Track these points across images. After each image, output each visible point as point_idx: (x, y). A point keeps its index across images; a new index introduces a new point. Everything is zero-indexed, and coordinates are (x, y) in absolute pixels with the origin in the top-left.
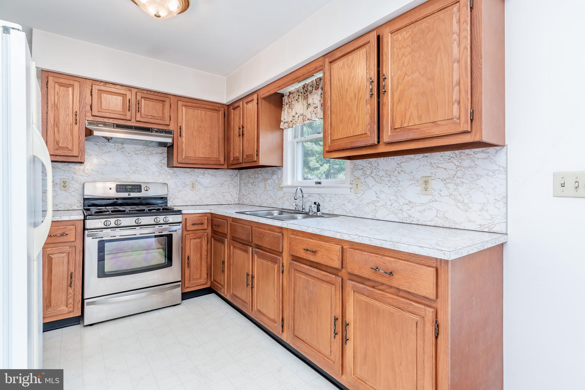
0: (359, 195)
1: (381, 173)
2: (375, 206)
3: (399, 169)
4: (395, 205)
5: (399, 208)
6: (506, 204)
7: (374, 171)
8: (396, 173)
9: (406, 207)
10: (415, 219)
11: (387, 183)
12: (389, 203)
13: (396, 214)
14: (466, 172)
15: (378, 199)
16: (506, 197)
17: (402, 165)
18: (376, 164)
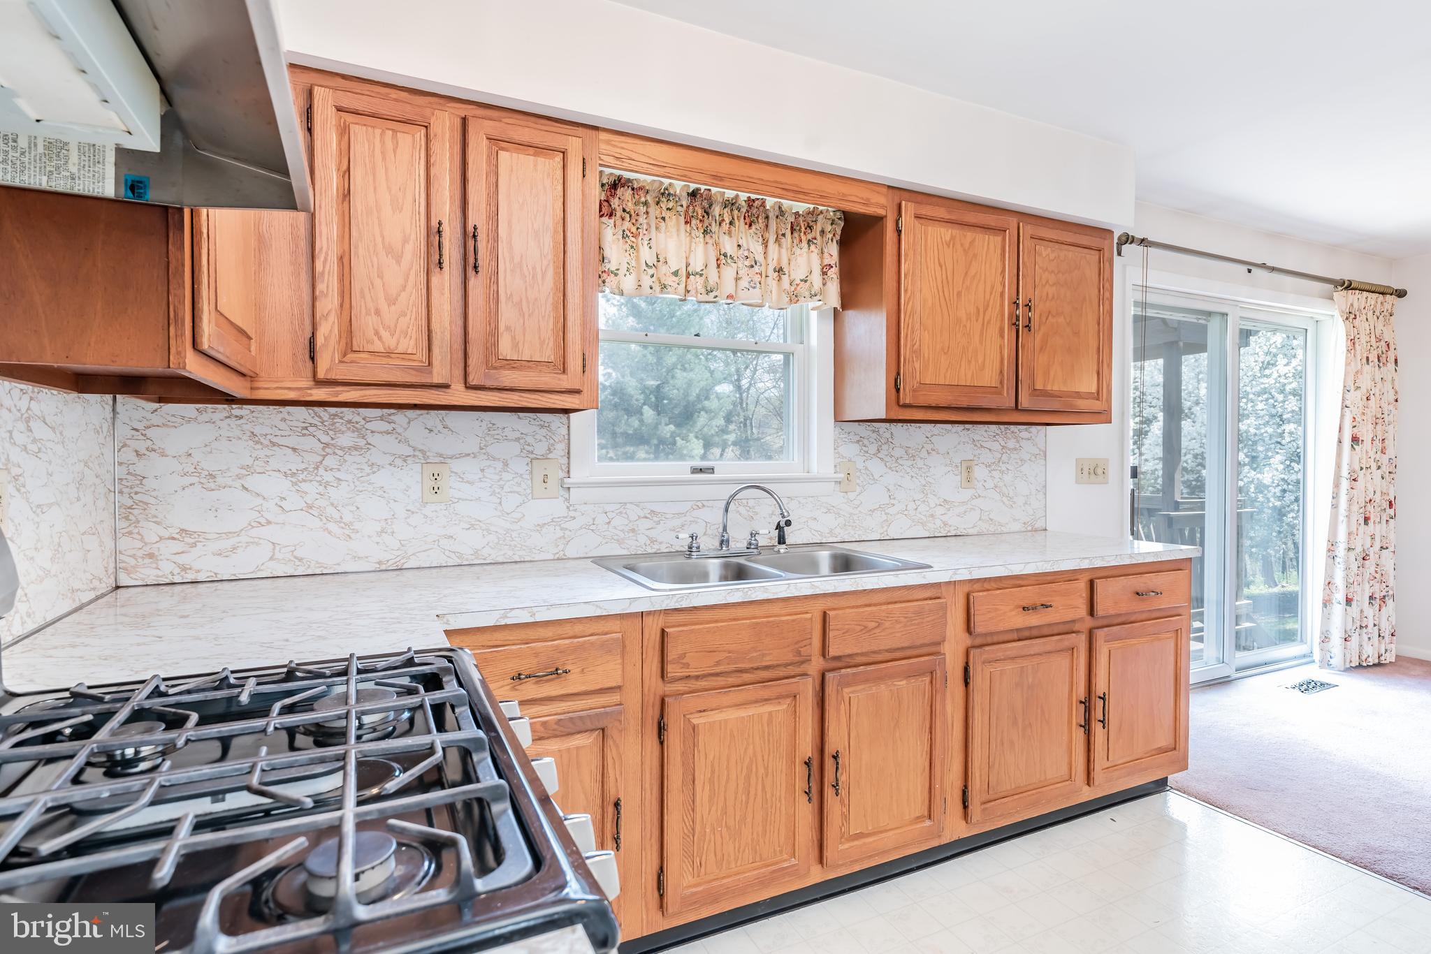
0: (852, 496)
1: (898, 452)
2: (886, 514)
3: (929, 447)
4: (923, 508)
5: (928, 514)
6: (1045, 494)
7: (885, 447)
8: (924, 453)
9: (940, 510)
10: (952, 528)
11: (908, 470)
12: (912, 506)
13: (923, 524)
14: (1012, 455)
15: (892, 501)
16: (1045, 486)
17: (933, 439)
18: (888, 435)
